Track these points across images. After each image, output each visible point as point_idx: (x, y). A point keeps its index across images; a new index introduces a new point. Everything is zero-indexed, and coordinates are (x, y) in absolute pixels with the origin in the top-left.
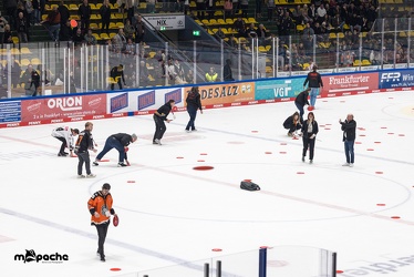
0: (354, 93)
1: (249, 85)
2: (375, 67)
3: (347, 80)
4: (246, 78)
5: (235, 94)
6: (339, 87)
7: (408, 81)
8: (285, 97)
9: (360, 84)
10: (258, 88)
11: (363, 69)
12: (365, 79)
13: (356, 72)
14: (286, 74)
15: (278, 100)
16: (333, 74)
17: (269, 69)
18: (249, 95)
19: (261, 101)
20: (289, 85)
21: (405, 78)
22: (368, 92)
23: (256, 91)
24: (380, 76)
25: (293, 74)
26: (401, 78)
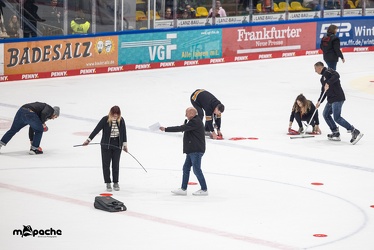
0: (277, 55)
1: (109, 41)
2: (311, 15)
3: (266, 34)
4: (104, 29)
5: (86, 55)
6: (252, 45)
7: (362, 37)
8: (166, 61)
9: (288, 41)
10: (124, 45)
11: (291, 16)
12: (294, 32)
13: (280, 22)
14: (168, 24)
15: (155, 65)
16: (244, 25)
17: (140, 14)
18: (109, 57)
19: (129, 67)
20: (173, 41)
21: (358, 31)
22: (299, 53)
23: (120, 50)
24: (319, 29)
25: (180, 23)
26: (352, 32)
